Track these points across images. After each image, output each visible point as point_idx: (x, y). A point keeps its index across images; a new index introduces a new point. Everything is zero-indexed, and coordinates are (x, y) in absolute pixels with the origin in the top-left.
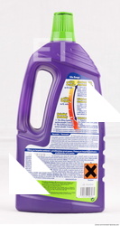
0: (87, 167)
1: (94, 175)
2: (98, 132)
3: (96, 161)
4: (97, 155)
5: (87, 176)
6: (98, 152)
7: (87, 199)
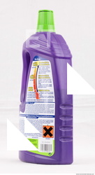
0: (45, 128)
1: (51, 135)
2: (54, 101)
3: (53, 124)
4: (54, 119)
5: (45, 135)
6: (54, 116)
7: (46, 153)
